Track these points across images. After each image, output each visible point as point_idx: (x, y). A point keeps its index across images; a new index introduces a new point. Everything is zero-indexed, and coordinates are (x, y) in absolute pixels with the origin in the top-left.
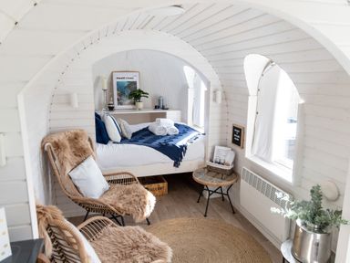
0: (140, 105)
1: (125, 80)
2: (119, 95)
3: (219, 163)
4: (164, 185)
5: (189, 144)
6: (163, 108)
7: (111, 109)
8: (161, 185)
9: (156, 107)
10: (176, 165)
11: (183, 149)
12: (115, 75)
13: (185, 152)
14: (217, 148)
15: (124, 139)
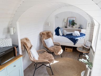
0: (74, 27)
1: (71, 20)
2: (69, 24)
3: (86, 46)
4: (72, 49)
5: (79, 39)
6: (81, 28)
7: (66, 27)
8: (71, 49)
9: (79, 28)
10: (74, 44)
11: (77, 40)
12: (69, 18)
13: (77, 41)
14: (87, 41)
15: (63, 35)
